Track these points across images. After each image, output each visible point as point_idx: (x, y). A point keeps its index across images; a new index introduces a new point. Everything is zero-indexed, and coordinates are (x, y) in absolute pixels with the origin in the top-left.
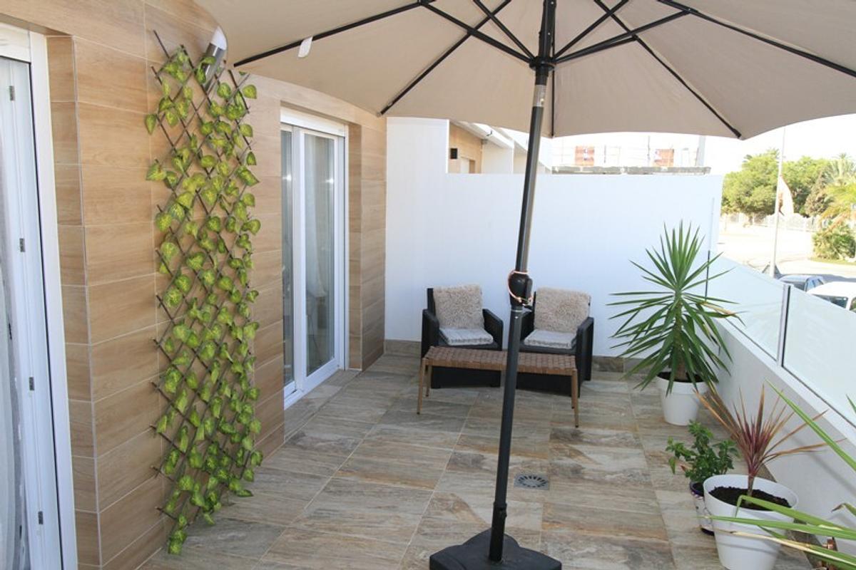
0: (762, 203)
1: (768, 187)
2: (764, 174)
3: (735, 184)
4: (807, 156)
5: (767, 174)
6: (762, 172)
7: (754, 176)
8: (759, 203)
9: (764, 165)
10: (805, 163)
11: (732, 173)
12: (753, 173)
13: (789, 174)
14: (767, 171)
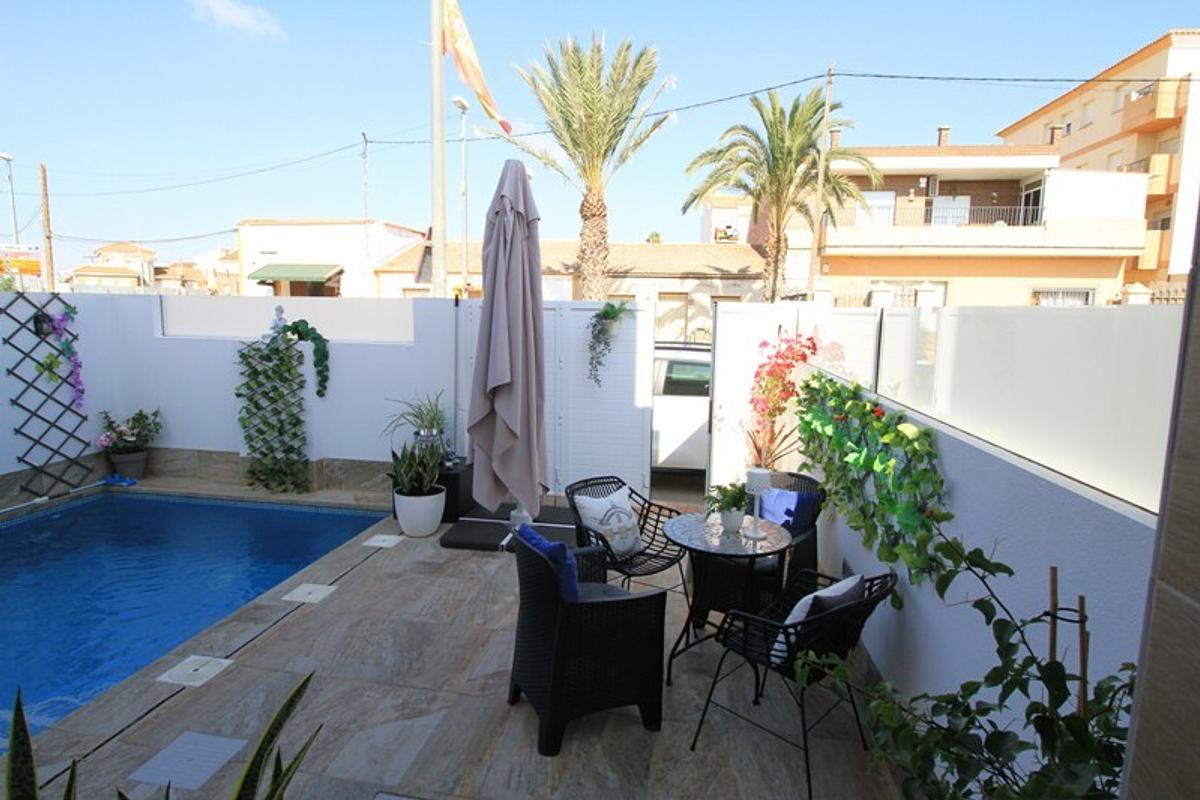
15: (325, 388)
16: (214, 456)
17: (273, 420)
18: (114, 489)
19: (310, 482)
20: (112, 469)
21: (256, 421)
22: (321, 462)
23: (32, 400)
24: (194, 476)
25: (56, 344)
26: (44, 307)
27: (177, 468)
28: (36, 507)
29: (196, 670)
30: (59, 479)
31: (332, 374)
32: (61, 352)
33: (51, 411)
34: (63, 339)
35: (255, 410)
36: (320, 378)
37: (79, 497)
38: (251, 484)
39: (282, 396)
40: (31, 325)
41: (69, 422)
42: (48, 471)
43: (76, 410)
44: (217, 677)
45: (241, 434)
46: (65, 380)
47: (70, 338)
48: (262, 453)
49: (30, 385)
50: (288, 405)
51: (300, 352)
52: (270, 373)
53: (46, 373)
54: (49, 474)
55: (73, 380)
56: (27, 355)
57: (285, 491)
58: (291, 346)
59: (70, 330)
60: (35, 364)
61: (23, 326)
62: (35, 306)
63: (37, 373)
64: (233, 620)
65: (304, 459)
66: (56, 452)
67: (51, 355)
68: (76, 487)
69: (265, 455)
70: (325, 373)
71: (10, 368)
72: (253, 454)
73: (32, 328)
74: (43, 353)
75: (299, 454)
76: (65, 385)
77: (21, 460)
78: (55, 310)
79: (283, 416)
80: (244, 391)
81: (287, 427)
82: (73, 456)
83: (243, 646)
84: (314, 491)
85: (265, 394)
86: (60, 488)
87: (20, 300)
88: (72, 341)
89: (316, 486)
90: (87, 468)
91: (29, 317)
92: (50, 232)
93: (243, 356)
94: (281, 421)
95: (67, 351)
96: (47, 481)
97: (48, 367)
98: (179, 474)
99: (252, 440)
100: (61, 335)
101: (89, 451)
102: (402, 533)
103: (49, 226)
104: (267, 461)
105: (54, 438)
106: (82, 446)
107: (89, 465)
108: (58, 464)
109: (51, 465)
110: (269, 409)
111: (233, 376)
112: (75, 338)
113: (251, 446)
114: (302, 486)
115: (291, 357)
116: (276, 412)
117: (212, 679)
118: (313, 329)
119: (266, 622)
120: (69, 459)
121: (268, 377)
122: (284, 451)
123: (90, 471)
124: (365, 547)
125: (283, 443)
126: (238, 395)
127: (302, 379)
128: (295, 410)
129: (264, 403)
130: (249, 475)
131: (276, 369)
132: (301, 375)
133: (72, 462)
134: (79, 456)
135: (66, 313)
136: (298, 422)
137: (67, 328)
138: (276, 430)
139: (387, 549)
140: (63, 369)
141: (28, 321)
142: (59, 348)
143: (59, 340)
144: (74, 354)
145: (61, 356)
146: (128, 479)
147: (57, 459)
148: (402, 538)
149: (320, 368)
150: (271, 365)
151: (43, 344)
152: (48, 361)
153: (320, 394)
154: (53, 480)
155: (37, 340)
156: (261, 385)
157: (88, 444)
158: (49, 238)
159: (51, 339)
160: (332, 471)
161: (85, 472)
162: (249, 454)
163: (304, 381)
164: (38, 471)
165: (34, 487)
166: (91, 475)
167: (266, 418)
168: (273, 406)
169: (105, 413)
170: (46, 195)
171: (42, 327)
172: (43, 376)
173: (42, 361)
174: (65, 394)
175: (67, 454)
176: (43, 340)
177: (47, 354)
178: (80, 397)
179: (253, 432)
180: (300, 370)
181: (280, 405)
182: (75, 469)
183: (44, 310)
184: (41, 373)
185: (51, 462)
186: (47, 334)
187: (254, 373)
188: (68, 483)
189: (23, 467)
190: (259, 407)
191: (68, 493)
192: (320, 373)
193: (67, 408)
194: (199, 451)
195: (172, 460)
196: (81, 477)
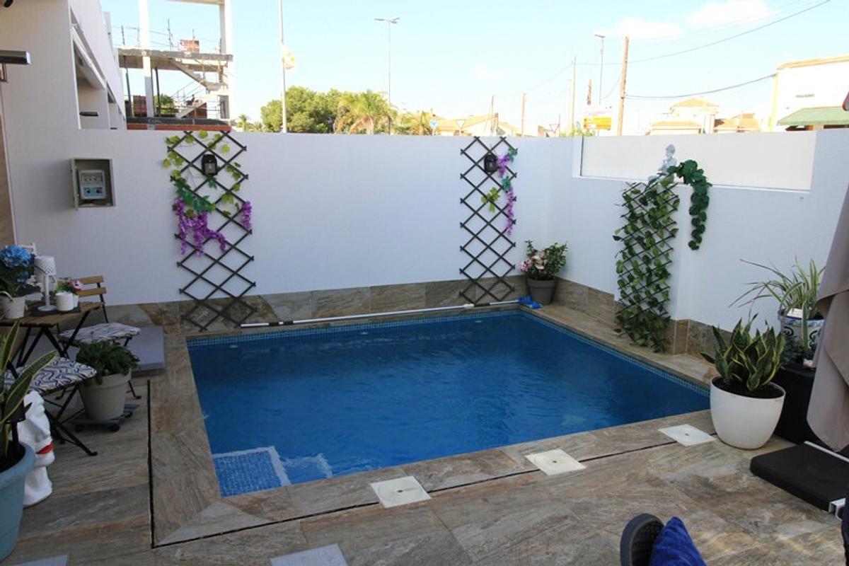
0: (300, 128)
1: (304, 113)
2: (301, 102)
3: (277, 110)
4: (334, 89)
5: (303, 102)
6: (299, 101)
7: (292, 102)
8: (299, 128)
9: (300, 94)
10: (333, 95)
11: (273, 101)
12: (291, 100)
13: (321, 103)
14: (303, 100)
15: (700, 240)
16: (600, 295)
17: (643, 268)
18: (524, 308)
19: (669, 343)
20: (529, 291)
21: (630, 267)
22: (685, 323)
23: (476, 225)
24: (583, 311)
25: (499, 181)
26: (493, 149)
27: (574, 301)
28: (465, 311)
29: (400, 491)
30: (487, 292)
31: (709, 224)
32: (502, 187)
33: (488, 236)
34: (504, 177)
35: (629, 256)
36: (695, 228)
37: (497, 309)
38: (618, 331)
39: (653, 244)
40: (482, 164)
41: (501, 246)
42: (481, 283)
43: (506, 236)
44: (405, 506)
45: (616, 277)
46: (501, 211)
47: (511, 175)
48: (630, 301)
49: (476, 213)
50: (657, 255)
51: (677, 196)
52: (646, 218)
53: (489, 204)
54: (480, 286)
55: (507, 212)
56: (476, 188)
57: (644, 345)
58: (669, 189)
59: (510, 168)
60: (481, 196)
61: (476, 164)
62: (486, 148)
63: (482, 204)
64: (469, 459)
65: (666, 316)
66: (488, 269)
67: (494, 189)
68: (498, 301)
69: (633, 303)
70: (702, 223)
71: (463, 198)
72: (623, 300)
73: (483, 167)
74: (488, 188)
75: (661, 309)
76: (502, 215)
77: (462, 271)
78: (501, 152)
79: (652, 267)
80: (622, 234)
81: (654, 278)
82: (500, 275)
83: (450, 488)
84: (671, 353)
85: (640, 240)
86: (487, 299)
87: (477, 143)
88: (512, 178)
89: (674, 348)
90: (510, 287)
91: (481, 157)
92: (625, 93)
93: (627, 198)
94: (649, 270)
95: (506, 186)
96: (479, 292)
97: (490, 199)
98: (575, 306)
99: (624, 286)
100: (502, 173)
101: (513, 273)
102: (715, 434)
103: (624, 89)
104: (633, 309)
105: (488, 258)
106: (509, 268)
107: (512, 285)
108: (490, 279)
109: (483, 279)
110: (641, 256)
111: (616, 219)
112: (515, 175)
113: (622, 292)
114: (661, 346)
115: (667, 202)
116: (647, 260)
117: (399, 507)
118: (701, 171)
119: (490, 474)
120: (497, 277)
121: (644, 222)
122: (649, 303)
123: (513, 290)
124: (659, 434)
125: (648, 293)
126: (617, 238)
127: (676, 227)
128: (663, 261)
129: (638, 249)
130: (618, 321)
131: (652, 214)
132: (675, 223)
133: (500, 280)
134: (504, 276)
135: (508, 155)
136: (664, 274)
137: (508, 166)
138: (645, 279)
139: (681, 445)
140: (502, 201)
141: (479, 161)
142: (501, 184)
143: (502, 177)
144: (511, 189)
145: (502, 191)
146: (535, 303)
147: (488, 275)
148: (711, 439)
149: (696, 217)
150: (648, 208)
151: (489, 179)
152: (491, 194)
153: (694, 246)
154: (483, 292)
155: (485, 176)
156: (636, 230)
157: (513, 267)
158: (622, 98)
159: (495, 175)
160: (695, 336)
161: (508, 290)
162: (621, 300)
163: (675, 230)
164: (474, 282)
165: (469, 295)
166: (513, 293)
167: (638, 266)
168: (645, 253)
169: (529, 242)
170: (626, 62)
171: (489, 165)
172: (485, 206)
173: (486, 194)
174: (501, 223)
175: (496, 273)
176: (489, 176)
177: (491, 189)
178: (510, 226)
179: (625, 277)
180: (674, 216)
181: (651, 254)
182: (501, 287)
183: (493, 152)
184: (485, 204)
185: (483, 277)
186: (493, 172)
187: (633, 217)
188: (493, 296)
189: (463, 277)
190: (633, 254)
191: (488, 305)
192: (694, 222)
193: (501, 235)
194: (590, 289)
195: (572, 293)
196: (504, 294)
